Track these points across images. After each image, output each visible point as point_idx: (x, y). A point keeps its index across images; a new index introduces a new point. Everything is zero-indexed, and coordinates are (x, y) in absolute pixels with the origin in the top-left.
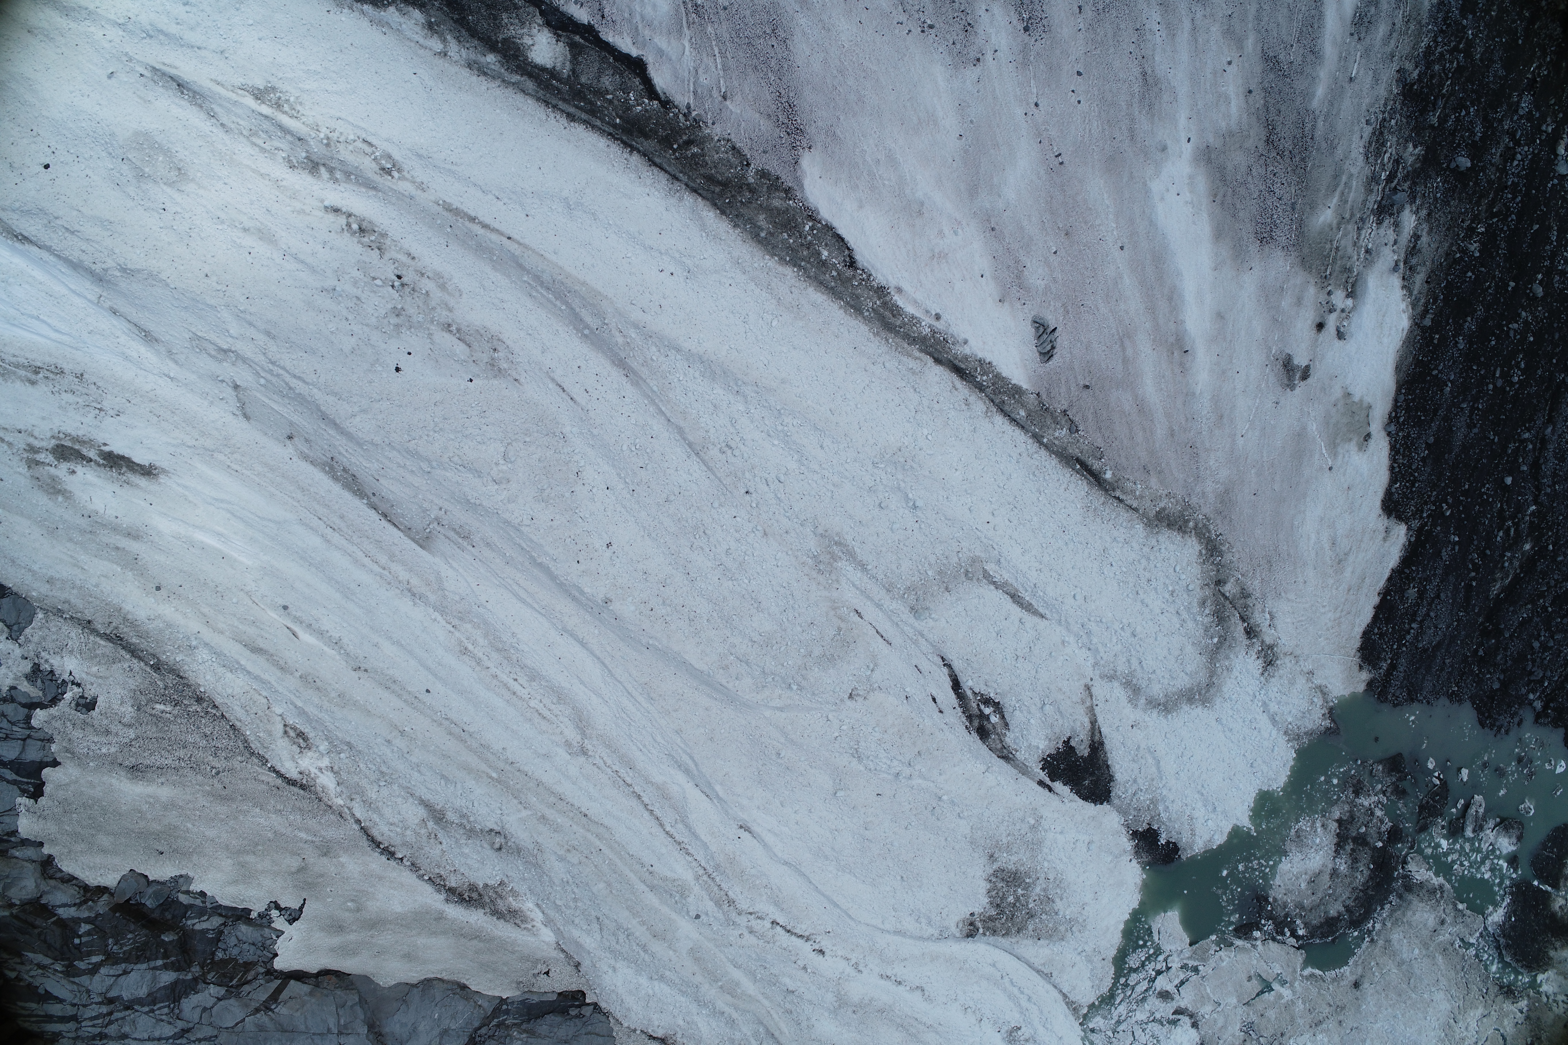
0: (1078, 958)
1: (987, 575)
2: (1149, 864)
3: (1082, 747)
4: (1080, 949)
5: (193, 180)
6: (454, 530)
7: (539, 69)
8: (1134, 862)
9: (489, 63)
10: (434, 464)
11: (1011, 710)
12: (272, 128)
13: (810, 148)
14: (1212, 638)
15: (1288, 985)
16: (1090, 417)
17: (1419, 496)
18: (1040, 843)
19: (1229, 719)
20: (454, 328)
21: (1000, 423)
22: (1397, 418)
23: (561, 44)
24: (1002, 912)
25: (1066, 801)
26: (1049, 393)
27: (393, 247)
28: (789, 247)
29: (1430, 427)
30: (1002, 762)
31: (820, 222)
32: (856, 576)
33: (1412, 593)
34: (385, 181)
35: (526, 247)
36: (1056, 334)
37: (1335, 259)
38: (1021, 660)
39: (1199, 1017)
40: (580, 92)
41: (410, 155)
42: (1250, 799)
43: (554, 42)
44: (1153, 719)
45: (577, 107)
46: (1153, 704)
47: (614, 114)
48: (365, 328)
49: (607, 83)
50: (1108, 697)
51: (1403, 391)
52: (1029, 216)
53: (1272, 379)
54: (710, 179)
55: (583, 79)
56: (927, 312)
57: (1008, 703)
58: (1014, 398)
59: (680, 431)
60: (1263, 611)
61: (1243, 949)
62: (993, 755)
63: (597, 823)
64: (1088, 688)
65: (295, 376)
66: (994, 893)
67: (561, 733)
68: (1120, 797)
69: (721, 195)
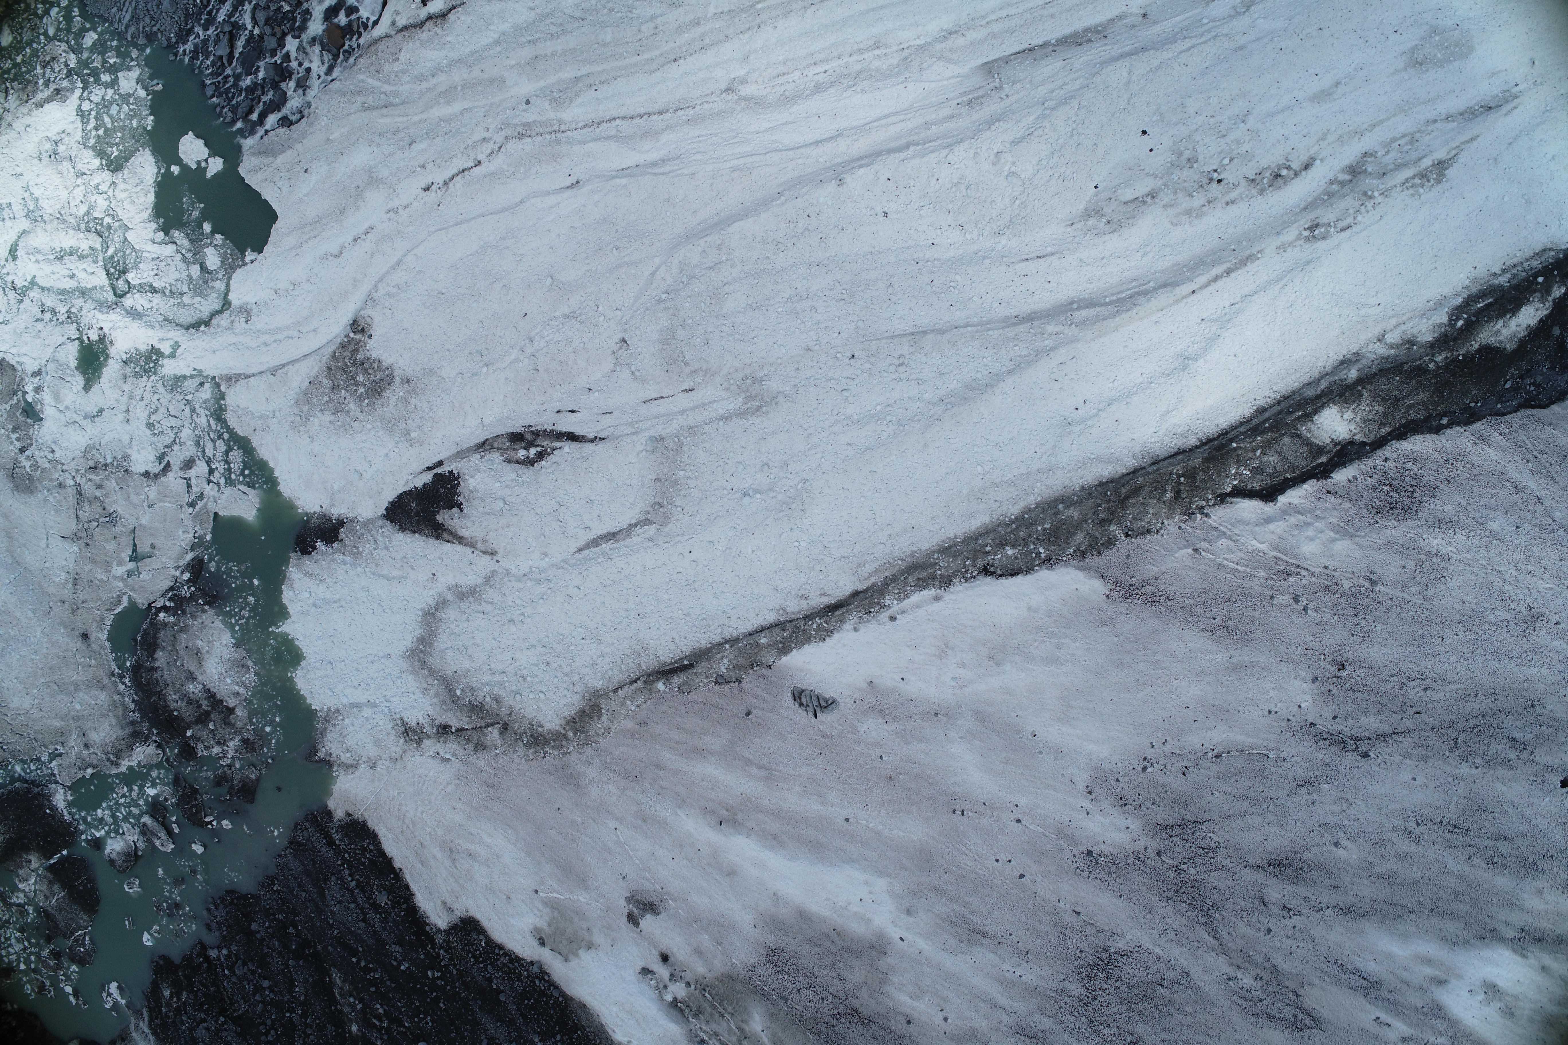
0: (271, 409)
1: (648, 522)
2: (308, 521)
3: (446, 517)
4: (277, 414)
5: (1405, 69)
6: (982, 97)
7: (1319, 407)
8: (317, 509)
9: (1349, 370)
10: (1048, 112)
11: (520, 472)
12: (1407, 158)
13: (1107, 596)
14: (462, 690)
15: (125, 577)
16: (721, 702)
17: (461, 956)
18: (391, 432)
19: (383, 666)
20: (1149, 199)
21: (767, 617)
22: (541, 979)
23: (1328, 441)
24: (354, 364)
25: (410, 477)
26: (764, 677)
27: (1247, 193)
28: (1035, 523)
29: (514, 1003)
30: (481, 440)
31: (1039, 565)
32: (721, 409)
33: (383, 899)
34: (1306, 220)
35: (1177, 301)
36: (811, 715)
37: (715, 1008)
38: (556, 506)
39: (150, 482)
40: (1278, 430)
41: (1314, 255)
42: (303, 644)
43: (1333, 437)
44: (428, 598)
45: (1267, 420)
46: (442, 604)
47: (1242, 445)
48: (1195, 127)
49: (1271, 459)
50: (473, 567)
51: (561, 999)
52: (927, 754)
53: (648, 886)
54: (1136, 491)
55: (1286, 439)
56: (903, 612)
57: (528, 473)
58: (780, 642)
59: (941, 332)
60: (454, 755)
61: (181, 556)
62: (492, 436)
63: (662, 66)
64: (493, 554)
65: (1192, 47)
66: (376, 366)
67: (756, 82)
68: (382, 527)
69: (1117, 491)
